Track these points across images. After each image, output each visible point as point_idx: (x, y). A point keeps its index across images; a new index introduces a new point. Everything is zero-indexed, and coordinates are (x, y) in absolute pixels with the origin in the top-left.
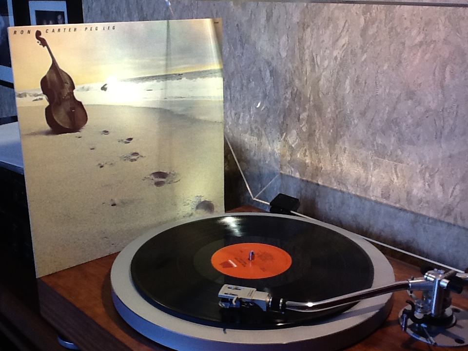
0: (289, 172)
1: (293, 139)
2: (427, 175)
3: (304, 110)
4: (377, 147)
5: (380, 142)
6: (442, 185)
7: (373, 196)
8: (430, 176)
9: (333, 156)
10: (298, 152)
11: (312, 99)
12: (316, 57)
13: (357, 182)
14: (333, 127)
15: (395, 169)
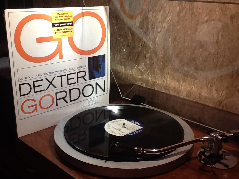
0: (140, 84)
1: (142, 67)
2: (209, 86)
3: (148, 53)
4: (185, 72)
5: (186, 69)
6: (217, 91)
7: (182, 96)
8: (211, 86)
9: (162, 76)
10: (144, 74)
11: (152, 47)
12: (155, 27)
13: (174, 89)
14: (163, 62)
15: (194, 83)
